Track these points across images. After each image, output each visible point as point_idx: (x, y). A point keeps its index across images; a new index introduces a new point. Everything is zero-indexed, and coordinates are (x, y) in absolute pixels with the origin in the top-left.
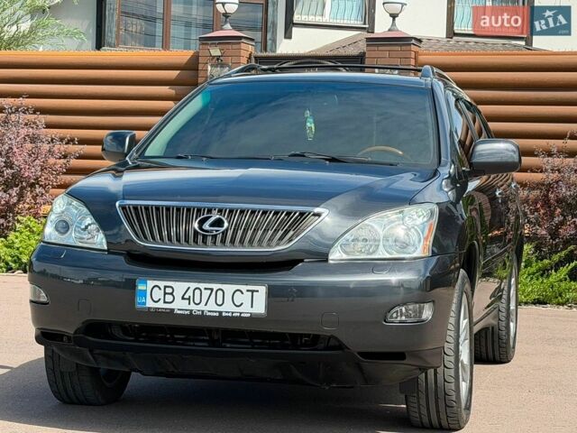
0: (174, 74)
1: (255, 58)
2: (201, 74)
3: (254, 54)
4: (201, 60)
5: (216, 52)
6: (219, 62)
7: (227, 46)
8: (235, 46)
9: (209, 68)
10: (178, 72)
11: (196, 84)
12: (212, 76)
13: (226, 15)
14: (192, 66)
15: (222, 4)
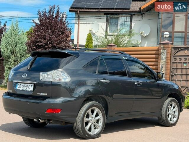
0: (154, 52)
1: (173, 48)
2: (159, 52)
3: (173, 47)
4: (159, 49)
5: (162, 47)
6: (164, 49)
7: (166, 45)
8: (167, 45)
9: (161, 51)
10: (155, 52)
11: (158, 55)
12: (162, 52)
13: (166, 38)
14: (158, 50)
15: (165, 35)
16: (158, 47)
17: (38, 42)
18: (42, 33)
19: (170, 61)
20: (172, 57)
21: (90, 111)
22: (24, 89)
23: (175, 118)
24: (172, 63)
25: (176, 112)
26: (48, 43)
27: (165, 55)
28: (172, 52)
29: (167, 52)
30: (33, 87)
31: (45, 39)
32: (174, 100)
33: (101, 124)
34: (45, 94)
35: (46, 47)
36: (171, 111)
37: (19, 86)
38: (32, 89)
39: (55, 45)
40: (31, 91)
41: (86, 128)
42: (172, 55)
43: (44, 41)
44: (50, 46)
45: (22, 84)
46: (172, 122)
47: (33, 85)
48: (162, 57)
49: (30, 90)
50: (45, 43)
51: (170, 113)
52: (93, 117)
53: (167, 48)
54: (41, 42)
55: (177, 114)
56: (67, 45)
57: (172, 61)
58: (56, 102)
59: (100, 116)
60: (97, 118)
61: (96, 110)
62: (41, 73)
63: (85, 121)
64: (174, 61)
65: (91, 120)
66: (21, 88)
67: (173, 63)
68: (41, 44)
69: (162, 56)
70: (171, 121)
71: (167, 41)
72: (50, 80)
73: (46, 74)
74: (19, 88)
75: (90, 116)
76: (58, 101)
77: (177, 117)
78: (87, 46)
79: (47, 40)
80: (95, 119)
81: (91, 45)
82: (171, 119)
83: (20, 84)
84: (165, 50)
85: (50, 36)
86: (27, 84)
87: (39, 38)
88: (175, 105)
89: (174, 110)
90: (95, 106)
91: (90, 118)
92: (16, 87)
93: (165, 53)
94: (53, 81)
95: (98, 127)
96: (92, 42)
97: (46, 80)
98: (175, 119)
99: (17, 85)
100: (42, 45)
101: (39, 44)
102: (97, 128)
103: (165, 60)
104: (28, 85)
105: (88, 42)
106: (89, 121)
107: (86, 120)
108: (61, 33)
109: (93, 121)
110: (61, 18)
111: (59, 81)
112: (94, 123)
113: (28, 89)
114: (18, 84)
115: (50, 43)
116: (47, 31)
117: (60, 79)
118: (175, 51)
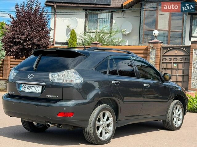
1: (163, 47)
2: (148, 51)
4: (148, 48)
5: (152, 46)
6: (153, 48)
7: (156, 44)
9: (150, 50)
10: (143, 51)
11: (147, 54)
12: (151, 52)
13: (155, 36)
14: (146, 49)
15: (154, 33)
16: (147, 46)
17: (15, 38)
18: (20, 28)
19: (160, 61)
20: (162, 56)
21: (101, 115)
22: (30, 90)
23: (179, 121)
24: (161, 63)
25: (180, 115)
26: (27, 39)
27: (155, 54)
28: (162, 51)
29: (157, 51)
30: (41, 89)
31: (23, 35)
32: (179, 103)
33: (111, 128)
34: (56, 97)
35: (25, 44)
36: (176, 114)
37: (23, 87)
38: (40, 91)
39: (35, 42)
40: (38, 93)
41: (97, 132)
42: (162, 55)
43: (23, 38)
44: (29, 43)
45: (27, 86)
46: (177, 126)
47: (41, 86)
48: (151, 57)
49: (37, 91)
50: (23, 40)
51: (175, 117)
52: (104, 121)
53: (157, 48)
54: (19, 38)
55: (181, 117)
56: (48, 42)
57: (162, 61)
58: (68, 106)
59: (111, 120)
60: (108, 122)
61: (108, 114)
62: (51, 74)
63: (97, 126)
64: (163, 61)
65: (102, 124)
66: (27, 90)
67: (163, 63)
68: (19, 40)
69: (150, 55)
70: (176, 124)
71: (156, 40)
72: (61, 81)
73: (56, 75)
74: (23, 90)
75: (101, 120)
76: (70, 103)
77: (181, 120)
78: (71, 43)
79: (26, 36)
80: (106, 123)
81: (75, 42)
82: (176, 122)
83: (24, 85)
84: (155, 49)
85: (30, 32)
86: (33, 86)
87: (17, 35)
88: (180, 107)
89: (179, 113)
90: (107, 110)
91: (101, 122)
92: (20, 89)
93: (155, 53)
94: (65, 82)
95: (109, 132)
96: (76, 40)
97: (56, 81)
98: (179, 123)
99: (21, 86)
100: (20, 42)
101: (17, 41)
102: (107, 133)
103: (154, 60)
104: (35, 86)
105: (72, 39)
106: (101, 125)
107: (98, 124)
108: (41, 29)
109: (104, 125)
110: (41, 13)
111: (71, 83)
112: (106, 127)
113: (35, 91)
114: (23, 85)
115: (29, 40)
116: (26, 27)
117: (71, 80)
118: (165, 51)
